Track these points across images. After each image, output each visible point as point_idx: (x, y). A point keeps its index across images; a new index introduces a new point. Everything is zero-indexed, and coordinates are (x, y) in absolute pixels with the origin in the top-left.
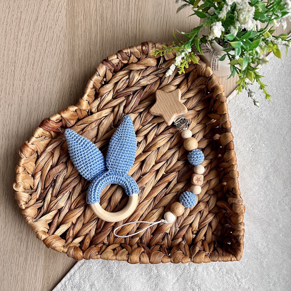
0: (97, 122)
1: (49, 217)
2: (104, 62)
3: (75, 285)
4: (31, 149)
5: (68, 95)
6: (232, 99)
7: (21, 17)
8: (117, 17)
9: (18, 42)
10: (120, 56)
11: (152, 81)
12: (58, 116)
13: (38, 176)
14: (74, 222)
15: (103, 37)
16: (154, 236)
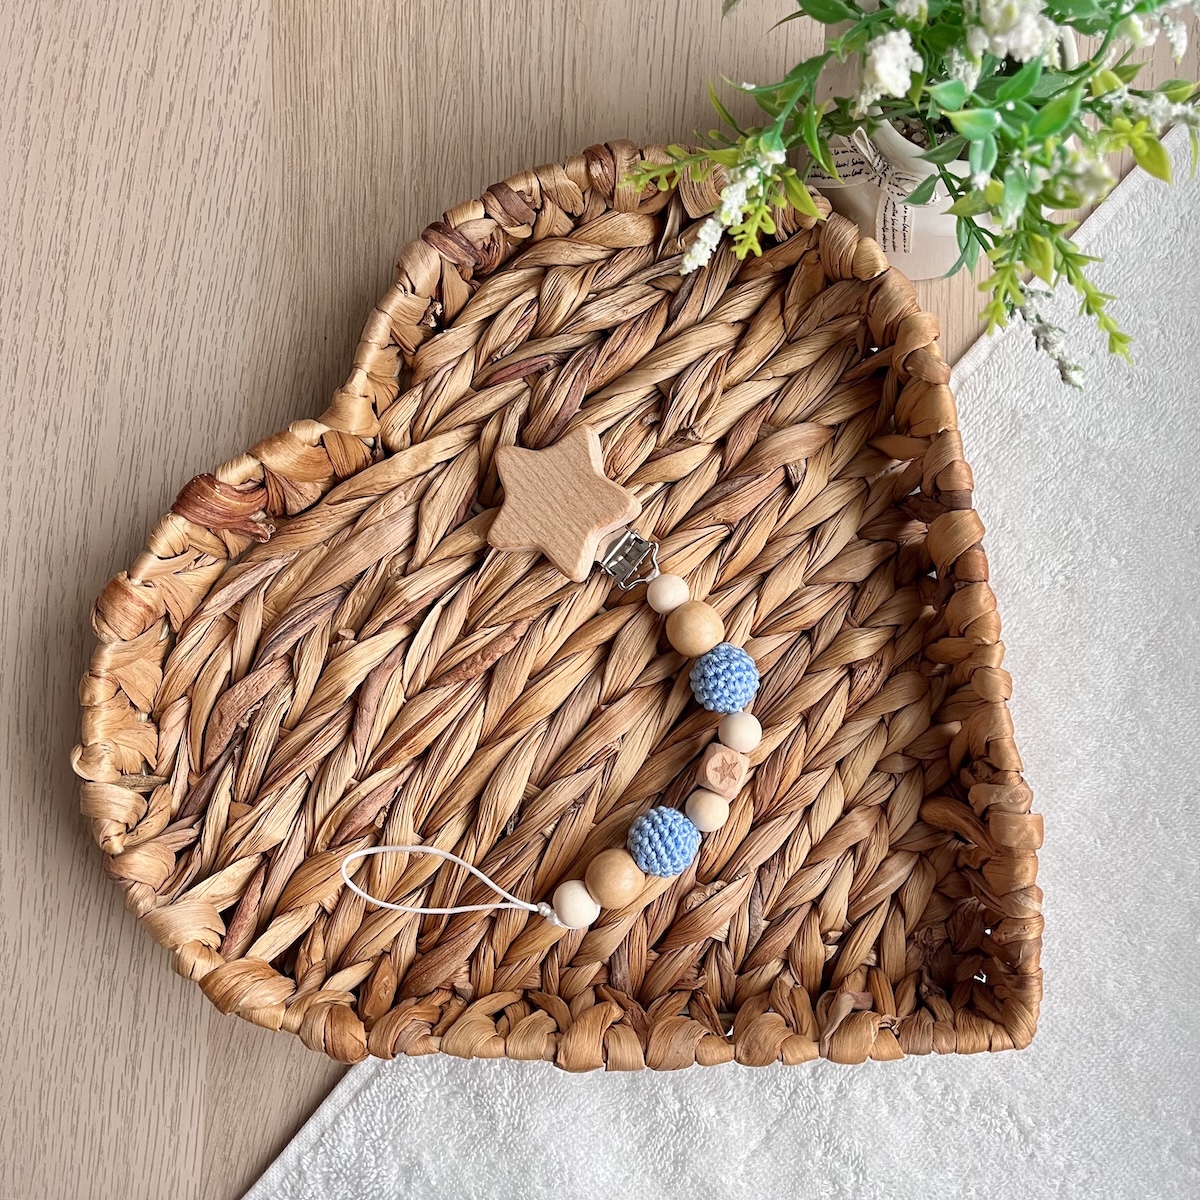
0: (411, 486)
1: (223, 885)
2: (434, 235)
3: (341, 1170)
4: (140, 603)
5: (288, 379)
6: (973, 374)
7: (85, 66)
8: (481, 50)
9: (79, 167)
10: (499, 207)
11: (635, 310)
12: (248, 467)
13: (175, 718)
14: (329, 906)
15: (424, 134)
16: (661, 954)
